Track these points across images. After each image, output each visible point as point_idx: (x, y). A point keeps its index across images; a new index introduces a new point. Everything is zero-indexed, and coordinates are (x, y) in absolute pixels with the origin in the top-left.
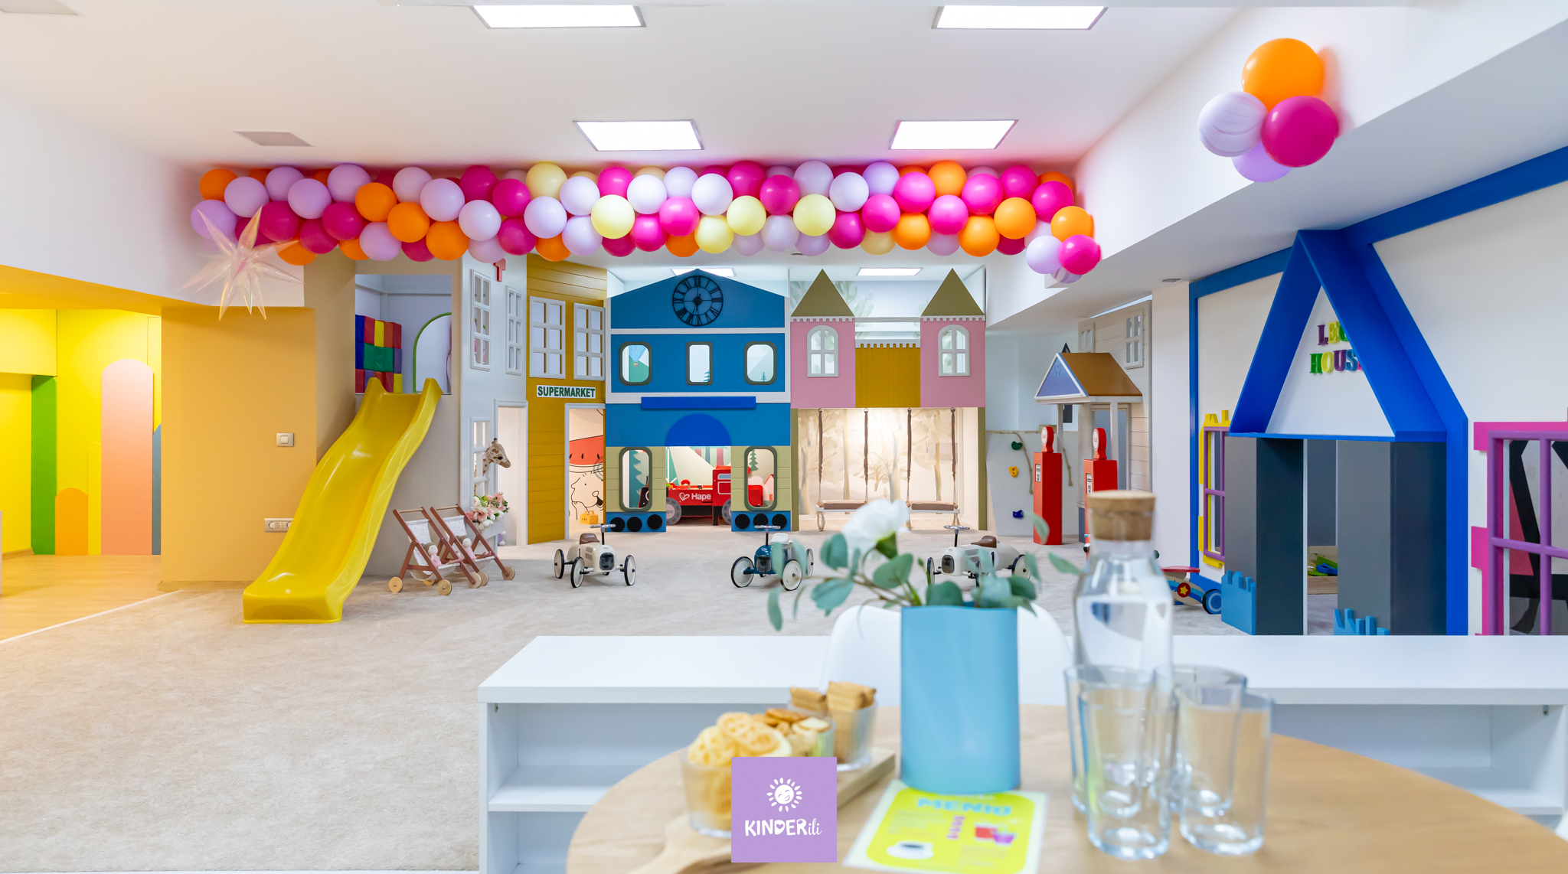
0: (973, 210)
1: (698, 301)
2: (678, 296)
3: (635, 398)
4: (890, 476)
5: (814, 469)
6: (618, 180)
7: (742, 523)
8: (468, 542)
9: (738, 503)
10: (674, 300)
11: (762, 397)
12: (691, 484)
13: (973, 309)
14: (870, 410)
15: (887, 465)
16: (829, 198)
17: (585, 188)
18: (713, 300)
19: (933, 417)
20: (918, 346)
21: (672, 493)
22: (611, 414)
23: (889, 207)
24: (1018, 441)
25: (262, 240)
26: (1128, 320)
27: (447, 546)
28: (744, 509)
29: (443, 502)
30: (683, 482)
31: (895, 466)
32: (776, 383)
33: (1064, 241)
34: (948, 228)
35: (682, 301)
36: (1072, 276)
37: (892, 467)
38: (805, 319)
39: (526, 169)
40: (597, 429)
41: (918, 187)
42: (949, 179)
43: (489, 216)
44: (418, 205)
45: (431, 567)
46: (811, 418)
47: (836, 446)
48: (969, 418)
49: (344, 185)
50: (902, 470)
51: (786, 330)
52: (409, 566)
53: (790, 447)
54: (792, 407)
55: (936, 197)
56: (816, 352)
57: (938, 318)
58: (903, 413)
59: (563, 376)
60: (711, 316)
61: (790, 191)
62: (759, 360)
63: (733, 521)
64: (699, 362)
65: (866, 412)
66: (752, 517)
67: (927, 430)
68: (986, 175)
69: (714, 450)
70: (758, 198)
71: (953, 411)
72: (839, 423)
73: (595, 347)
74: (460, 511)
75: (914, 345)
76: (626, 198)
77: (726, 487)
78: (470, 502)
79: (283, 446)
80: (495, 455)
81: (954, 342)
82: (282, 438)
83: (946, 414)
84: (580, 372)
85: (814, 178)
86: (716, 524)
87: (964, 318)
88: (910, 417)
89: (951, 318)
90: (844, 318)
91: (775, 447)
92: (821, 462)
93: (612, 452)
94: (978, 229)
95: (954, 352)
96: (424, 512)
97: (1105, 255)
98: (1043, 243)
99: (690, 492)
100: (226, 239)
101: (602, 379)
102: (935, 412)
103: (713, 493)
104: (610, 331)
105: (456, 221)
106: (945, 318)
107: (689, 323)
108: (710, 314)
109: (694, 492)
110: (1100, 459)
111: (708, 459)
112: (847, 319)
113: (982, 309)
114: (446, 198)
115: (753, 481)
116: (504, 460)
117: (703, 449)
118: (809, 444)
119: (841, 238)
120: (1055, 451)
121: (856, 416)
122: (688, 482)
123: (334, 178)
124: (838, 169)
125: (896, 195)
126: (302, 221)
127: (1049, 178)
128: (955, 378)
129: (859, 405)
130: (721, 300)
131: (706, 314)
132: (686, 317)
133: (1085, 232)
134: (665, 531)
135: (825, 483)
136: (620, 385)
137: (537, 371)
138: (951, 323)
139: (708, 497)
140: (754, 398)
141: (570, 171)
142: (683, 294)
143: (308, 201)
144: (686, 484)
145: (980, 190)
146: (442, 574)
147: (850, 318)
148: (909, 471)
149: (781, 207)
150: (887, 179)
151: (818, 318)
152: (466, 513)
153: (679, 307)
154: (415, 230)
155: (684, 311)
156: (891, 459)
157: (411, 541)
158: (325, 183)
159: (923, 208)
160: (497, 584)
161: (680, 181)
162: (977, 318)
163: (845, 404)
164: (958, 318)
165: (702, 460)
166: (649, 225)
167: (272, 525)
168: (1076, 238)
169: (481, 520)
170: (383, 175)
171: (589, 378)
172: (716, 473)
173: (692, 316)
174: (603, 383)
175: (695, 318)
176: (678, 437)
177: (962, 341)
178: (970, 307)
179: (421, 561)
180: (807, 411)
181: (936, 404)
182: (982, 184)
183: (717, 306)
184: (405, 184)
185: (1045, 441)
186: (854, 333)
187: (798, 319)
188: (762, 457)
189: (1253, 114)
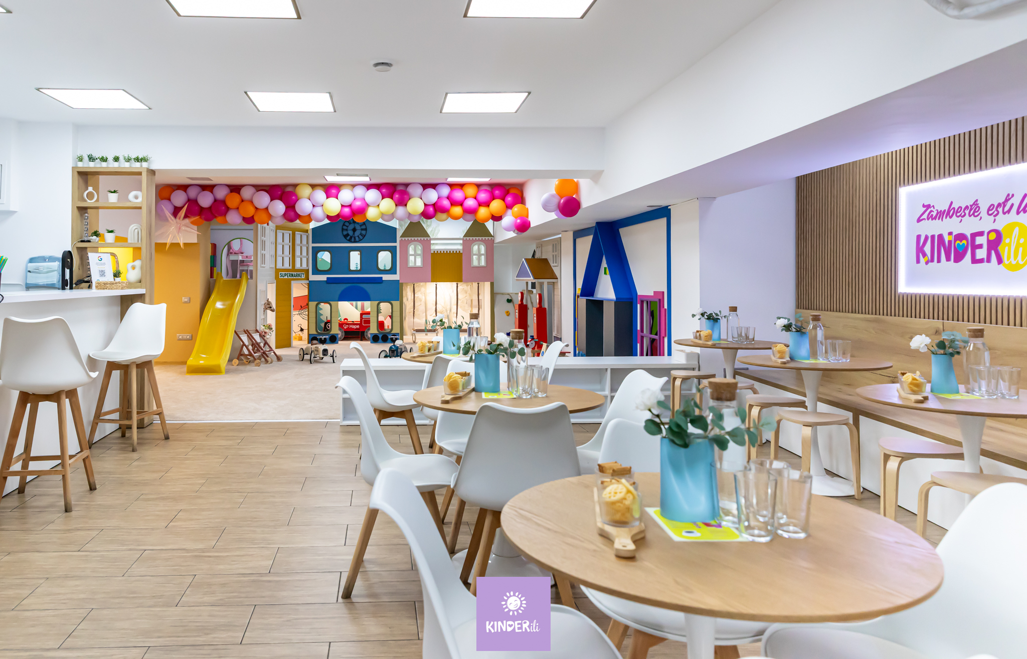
0: (480, 204)
1: (354, 230)
2: (345, 227)
3: (323, 278)
4: (448, 316)
5: (410, 313)
6: (334, 191)
7: (375, 339)
8: (262, 345)
9: (373, 329)
10: (343, 229)
11: (386, 277)
12: (349, 320)
13: (488, 234)
14: (438, 283)
15: (446, 310)
16: (421, 199)
17: (320, 195)
18: (362, 230)
19: (469, 286)
20: (461, 252)
21: (341, 325)
22: (311, 285)
23: (446, 203)
24: (510, 298)
25: (186, 217)
26: (553, 245)
27: (255, 345)
28: (377, 332)
29: (251, 328)
30: (344, 319)
31: (450, 310)
32: (392, 270)
33: (516, 218)
34: (471, 211)
35: (347, 230)
36: (520, 233)
37: (449, 311)
38: (406, 239)
39: (295, 186)
40: (304, 292)
41: (458, 195)
42: (471, 191)
43: (281, 206)
44: (251, 202)
45: (250, 355)
46: (409, 287)
47: (421, 301)
48: (486, 287)
49: (221, 193)
50: (454, 313)
51: (397, 244)
52: (241, 354)
53: (399, 302)
54: (400, 282)
55: (465, 198)
56: (412, 255)
57: (471, 238)
58: (454, 284)
59: (291, 268)
60: (361, 237)
61: (405, 196)
62: (384, 259)
63: (371, 339)
64: (355, 259)
65: (436, 285)
66: (380, 336)
67: (466, 293)
68: (486, 190)
69: (359, 303)
70: (392, 199)
71: (478, 284)
72: (423, 289)
73: (304, 253)
74: (257, 331)
75: (459, 251)
76: (337, 198)
77: (368, 322)
78: (261, 328)
79: (185, 302)
80: (268, 306)
81: (479, 249)
82: (185, 299)
83: (475, 285)
84: (298, 266)
85: (416, 191)
86: (361, 340)
87: (484, 238)
88: (457, 286)
89: (477, 238)
90: (425, 238)
91: (392, 302)
92: (414, 309)
93: (312, 304)
94: (483, 212)
95: (479, 255)
96: (244, 331)
97: (532, 225)
98: (509, 219)
99: (349, 324)
100: (171, 216)
101: (307, 268)
102: (470, 283)
103: (360, 324)
104: (311, 245)
105: (267, 209)
106: (474, 238)
107: (350, 241)
108: (360, 236)
109: (351, 324)
110: (539, 307)
111: (356, 308)
112: (427, 239)
113: (492, 234)
114: (263, 200)
115: (381, 318)
116: (272, 309)
117: (354, 303)
118: (407, 300)
119: (426, 215)
120: (525, 303)
121: (432, 285)
122: (347, 319)
123: (216, 190)
124: (425, 186)
125: (449, 198)
126: (202, 209)
127: (512, 191)
128: (479, 268)
129: (433, 281)
130: (366, 229)
131: (358, 236)
132: (348, 238)
133: (525, 216)
134: (338, 343)
135: (416, 320)
136: (316, 271)
137: (279, 266)
138: (477, 241)
139: (358, 327)
140: (382, 277)
141: (313, 186)
142: (347, 226)
143: (206, 200)
144: (346, 321)
145: (483, 196)
146: (256, 358)
147: (429, 238)
148: (457, 313)
149: (402, 202)
150: (445, 191)
151: (413, 238)
152: (260, 332)
153: (345, 233)
154: (249, 212)
155: (348, 235)
156: (448, 307)
157: (242, 344)
158: (212, 192)
159: (461, 203)
160: (276, 363)
161: (360, 192)
162: (490, 238)
163: (426, 281)
164: (480, 238)
165: (354, 308)
166: (347, 210)
167: (180, 337)
168: (521, 218)
169: (266, 335)
170: (236, 189)
171: (301, 268)
172: (362, 315)
173: (351, 237)
174: (308, 270)
175: (353, 238)
176: (343, 298)
177: (483, 249)
178: (486, 233)
179: (246, 351)
180: (407, 284)
181: (470, 280)
182: (484, 193)
183: (364, 232)
184: (246, 193)
185: (520, 298)
186: (430, 244)
187: (403, 239)
188: (385, 307)
189: (555, 201)
